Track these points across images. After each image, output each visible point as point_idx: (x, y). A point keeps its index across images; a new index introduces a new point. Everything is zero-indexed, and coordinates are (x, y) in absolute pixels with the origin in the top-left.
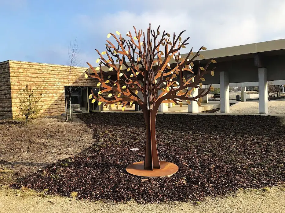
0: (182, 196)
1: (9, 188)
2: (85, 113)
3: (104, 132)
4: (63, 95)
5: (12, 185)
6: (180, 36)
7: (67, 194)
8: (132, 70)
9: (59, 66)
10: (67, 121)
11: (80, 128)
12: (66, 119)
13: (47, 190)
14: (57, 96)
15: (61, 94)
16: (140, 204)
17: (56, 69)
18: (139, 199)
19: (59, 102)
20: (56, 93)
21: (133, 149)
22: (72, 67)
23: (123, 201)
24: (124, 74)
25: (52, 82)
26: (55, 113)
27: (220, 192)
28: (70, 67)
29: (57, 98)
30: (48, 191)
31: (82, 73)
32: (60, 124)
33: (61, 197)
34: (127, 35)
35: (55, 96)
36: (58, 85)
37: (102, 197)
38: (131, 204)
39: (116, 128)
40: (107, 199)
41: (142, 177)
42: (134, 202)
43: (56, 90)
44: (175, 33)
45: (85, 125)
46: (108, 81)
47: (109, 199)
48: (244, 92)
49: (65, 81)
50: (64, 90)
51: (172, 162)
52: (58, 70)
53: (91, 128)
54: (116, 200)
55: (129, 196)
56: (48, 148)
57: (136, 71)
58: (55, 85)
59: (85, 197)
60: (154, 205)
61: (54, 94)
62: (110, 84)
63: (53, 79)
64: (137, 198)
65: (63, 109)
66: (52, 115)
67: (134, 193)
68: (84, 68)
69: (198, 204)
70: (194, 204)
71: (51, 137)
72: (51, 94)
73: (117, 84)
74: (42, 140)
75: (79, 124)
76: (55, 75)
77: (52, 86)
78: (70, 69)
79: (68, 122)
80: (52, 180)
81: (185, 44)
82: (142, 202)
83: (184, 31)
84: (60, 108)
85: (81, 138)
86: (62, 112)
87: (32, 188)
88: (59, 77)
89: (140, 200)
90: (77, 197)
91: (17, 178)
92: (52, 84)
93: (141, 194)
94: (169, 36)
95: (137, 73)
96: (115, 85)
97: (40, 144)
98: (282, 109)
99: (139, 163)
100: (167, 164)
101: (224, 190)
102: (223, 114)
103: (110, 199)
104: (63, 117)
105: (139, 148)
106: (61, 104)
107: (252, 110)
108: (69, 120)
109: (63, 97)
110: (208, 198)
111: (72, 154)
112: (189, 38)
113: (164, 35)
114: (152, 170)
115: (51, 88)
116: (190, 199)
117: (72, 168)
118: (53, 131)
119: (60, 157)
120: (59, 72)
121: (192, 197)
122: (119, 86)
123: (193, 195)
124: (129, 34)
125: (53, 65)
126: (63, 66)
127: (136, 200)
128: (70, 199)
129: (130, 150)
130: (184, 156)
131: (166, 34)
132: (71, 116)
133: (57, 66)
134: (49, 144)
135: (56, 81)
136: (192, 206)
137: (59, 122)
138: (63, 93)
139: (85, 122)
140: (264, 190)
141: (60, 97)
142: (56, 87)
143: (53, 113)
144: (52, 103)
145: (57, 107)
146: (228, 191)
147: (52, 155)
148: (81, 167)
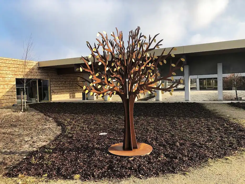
0: (171, 169)
1: (4, 177)
2: (36, 103)
3: (65, 120)
4: (14, 87)
5: (6, 174)
6: (155, 38)
7: (69, 177)
8: (115, 65)
9: (10, 59)
10: (22, 111)
11: (39, 117)
12: (22, 109)
13: (46, 175)
14: (8, 87)
15: (12, 86)
16: (141, 179)
17: (8, 62)
18: (137, 175)
19: (10, 93)
20: (7, 85)
21: (101, 134)
22: (26, 61)
23: (125, 178)
24: (110, 69)
25: (3, 74)
26: (6, 104)
27: (196, 163)
28: (25, 61)
29: (8, 89)
30: (48, 176)
31: (32, 67)
32: (16, 114)
33: (65, 181)
34: (111, 35)
35: (7, 87)
36: (9, 77)
37: (105, 177)
38: (133, 180)
39: (74, 116)
40: (110, 178)
41: (127, 156)
42: (135, 177)
43: (7, 82)
44: (150, 35)
45: (42, 115)
46: (97, 75)
47: (111, 178)
48: (167, 84)
49: (16, 73)
50: (15, 82)
51: (143, 143)
52: (9, 62)
53: (50, 117)
54: (118, 178)
55: (128, 173)
56: (17, 137)
57: (118, 66)
58: (6, 77)
59: (88, 178)
60: (152, 178)
61: (5, 86)
62: (99, 77)
63: (4, 71)
64: (135, 175)
65: (14, 99)
66: (3, 106)
67: (131, 171)
68: (34, 62)
69: (187, 174)
70: (184, 174)
71: (15, 126)
72: (2, 86)
73: (104, 76)
74: (6, 130)
75: (36, 113)
76: (6, 68)
77: (3, 78)
78: (25, 63)
79: (24, 112)
80: (45, 165)
81: (159, 45)
82: (141, 177)
83: (158, 35)
84: (11, 99)
85: (47, 127)
86: (13, 103)
87: (29, 175)
88: (10, 70)
89: (139, 176)
90: (80, 179)
91: (5, 167)
92: (3, 76)
93: (138, 171)
94: (145, 37)
95: (119, 68)
96: (103, 77)
97: (7, 134)
98: (198, 98)
99: (116, 145)
100: (141, 145)
101: (199, 162)
102: (158, 102)
103: (113, 178)
104: (16, 107)
105: (106, 132)
106: (12, 95)
107: (177, 98)
108: (25, 110)
109: (14, 88)
110: (190, 168)
111: (47, 141)
112: (162, 40)
113: (141, 37)
114: (132, 150)
115: (2, 80)
116: (178, 171)
117: (57, 154)
118: (14, 121)
119: (38, 145)
120: (10, 65)
121: (179, 169)
122: (106, 78)
123: (179, 168)
124: (113, 34)
125: (4, 58)
126: (14, 60)
127: (136, 176)
128: (75, 181)
129: (100, 134)
130: (150, 137)
131: (143, 36)
132: (26, 106)
133: (8, 59)
134: (16, 133)
135: (8, 73)
136: (183, 176)
137: (14, 112)
138: (14, 85)
139: (40, 111)
140: (227, 159)
141: (11, 88)
142: (7, 79)
143: (5, 104)
144: (3, 95)
145: (8, 98)
146: (202, 162)
147: (28, 144)
148: (65, 152)
